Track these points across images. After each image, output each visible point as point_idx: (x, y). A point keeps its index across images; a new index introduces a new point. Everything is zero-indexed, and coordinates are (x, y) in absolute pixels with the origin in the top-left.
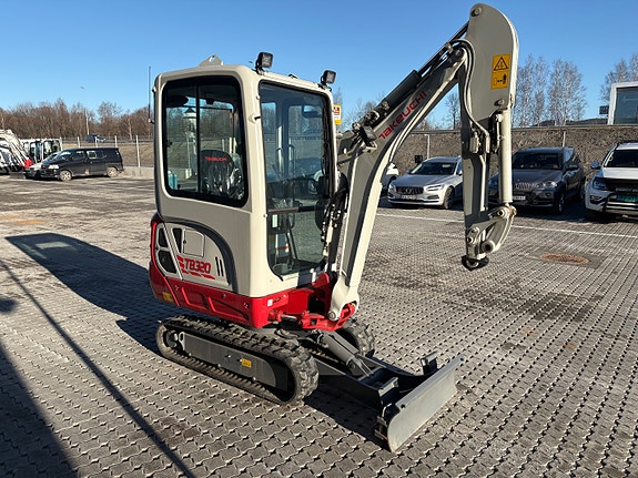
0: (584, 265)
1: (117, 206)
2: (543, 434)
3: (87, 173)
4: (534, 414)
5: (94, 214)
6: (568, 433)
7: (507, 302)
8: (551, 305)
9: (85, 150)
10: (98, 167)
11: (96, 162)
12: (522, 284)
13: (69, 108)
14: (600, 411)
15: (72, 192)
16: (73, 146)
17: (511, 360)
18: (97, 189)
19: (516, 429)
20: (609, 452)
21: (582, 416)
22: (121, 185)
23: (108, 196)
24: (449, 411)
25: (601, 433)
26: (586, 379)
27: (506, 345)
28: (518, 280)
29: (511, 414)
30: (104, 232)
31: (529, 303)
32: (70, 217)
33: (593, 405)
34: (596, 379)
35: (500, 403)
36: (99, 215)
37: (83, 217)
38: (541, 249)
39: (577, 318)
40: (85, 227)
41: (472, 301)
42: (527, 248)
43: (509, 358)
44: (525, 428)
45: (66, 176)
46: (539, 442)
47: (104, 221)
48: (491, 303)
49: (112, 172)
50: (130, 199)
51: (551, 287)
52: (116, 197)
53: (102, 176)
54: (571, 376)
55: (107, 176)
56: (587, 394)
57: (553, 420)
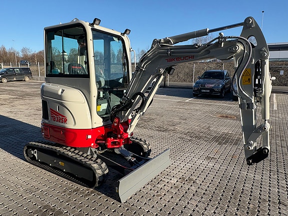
0: (234, 120)
1: (28, 95)
2: (229, 202)
3: (15, 79)
4: (224, 191)
5: (17, 98)
6: (240, 201)
7: (206, 137)
8: (224, 138)
9: (14, 69)
10: (20, 77)
11: (19, 74)
12: (211, 129)
13: (7, 50)
14: (252, 188)
15: (7, 88)
16: (8, 67)
17: (211, 165)
18: (19, 87)
19: (217, 200)
20: (259, 210)
21: (245, 192)
22: (31, 85)
23: (24, 90)
24: (186, 193)
25: (254, 200)
26: (244, 173)
27: (208, 158)
28: (209, 127)
29: (214, 193)
30: (21, 107)
31: (215, 137)
32: (5, 100)
33: (248, 186)
34: (248, 172)
35: (208, 187)
36: (19, 99)
37: (11, 100)
38: (217, 113)
39: (236, 144)
40: (12, 104)
41: (191, 137)
42: (212, 112)
43: (210, 164)
44: (221, 199)
45: (5, 80)
46: (228, 206)
47: (22, 102)
48: (199, 138)
49: (27, 79)
50: (35, 91)
51: (224, 130)
52: (28, 90)
53: (22, 81)
54: (237, 172)
55: (25, 81)
56: (245, 180)
57: (232, 194)
